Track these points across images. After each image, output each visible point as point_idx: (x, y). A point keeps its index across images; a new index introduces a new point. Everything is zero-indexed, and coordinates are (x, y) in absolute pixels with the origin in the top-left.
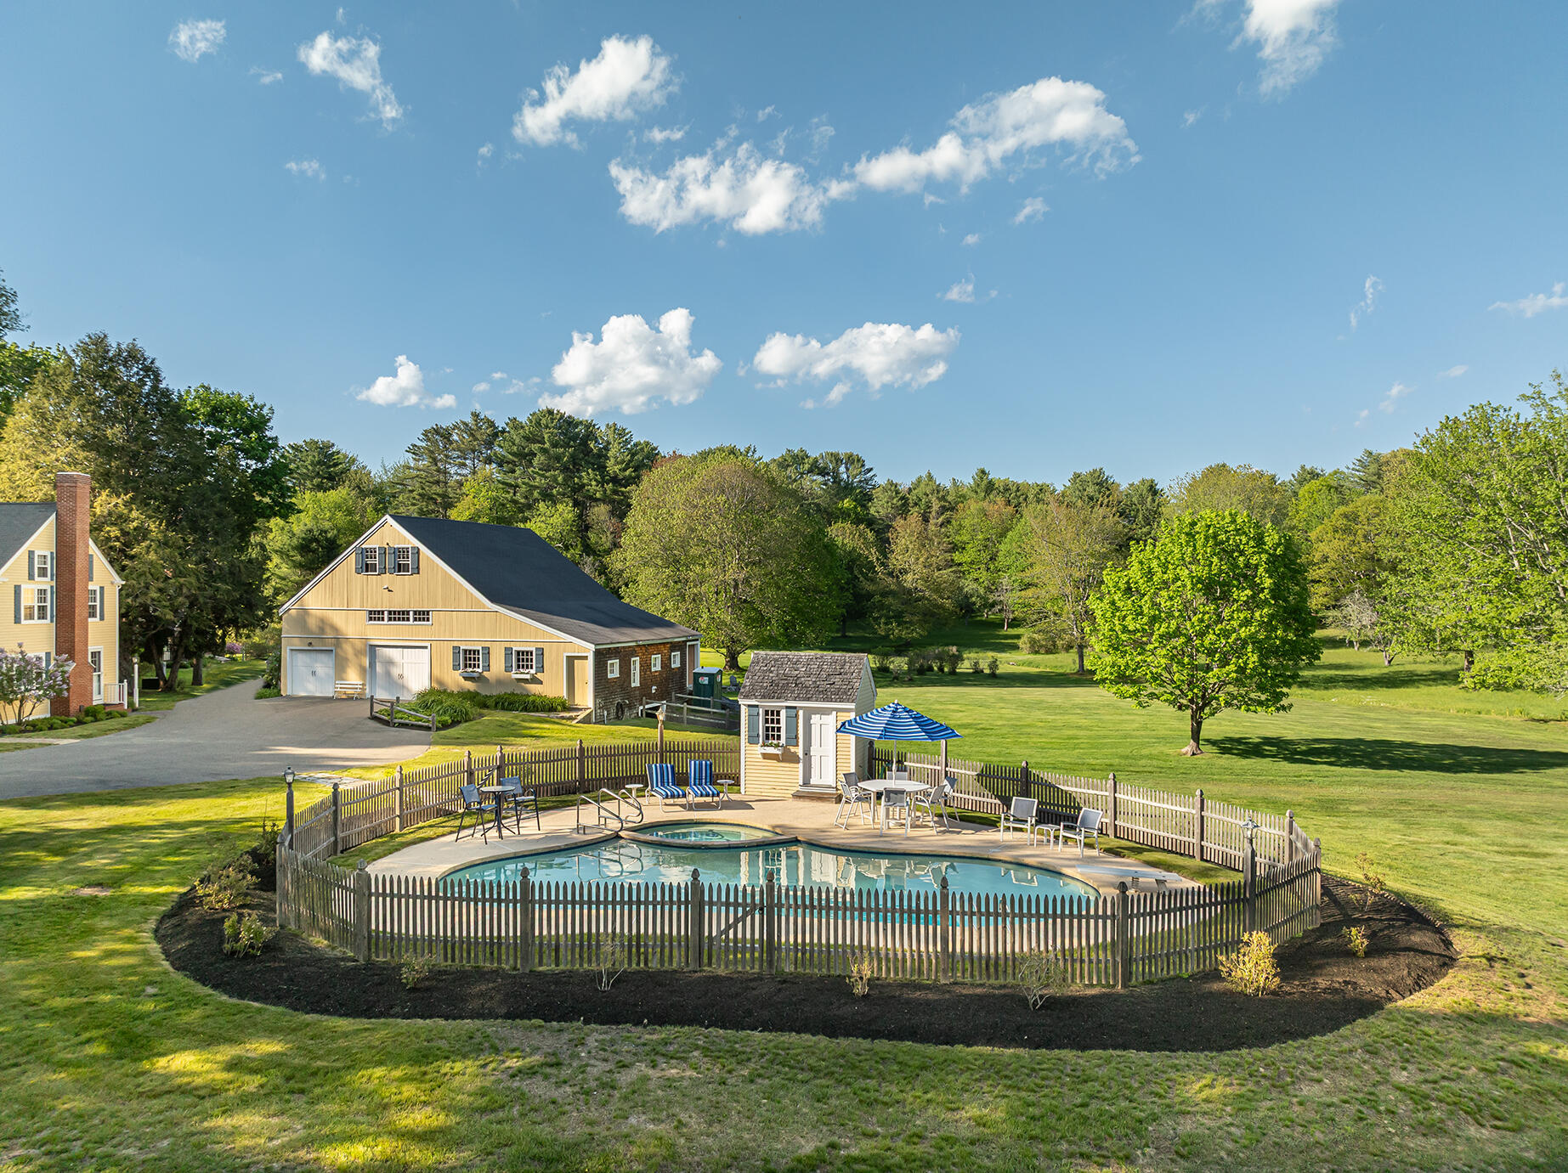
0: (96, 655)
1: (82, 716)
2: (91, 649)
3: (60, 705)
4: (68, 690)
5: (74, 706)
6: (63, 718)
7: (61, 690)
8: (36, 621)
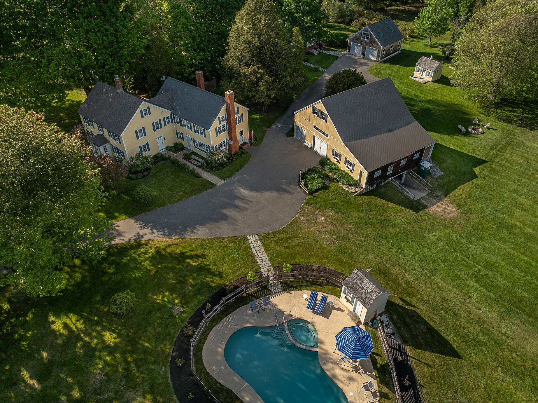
5: (233, 151)
8: (222, 133)
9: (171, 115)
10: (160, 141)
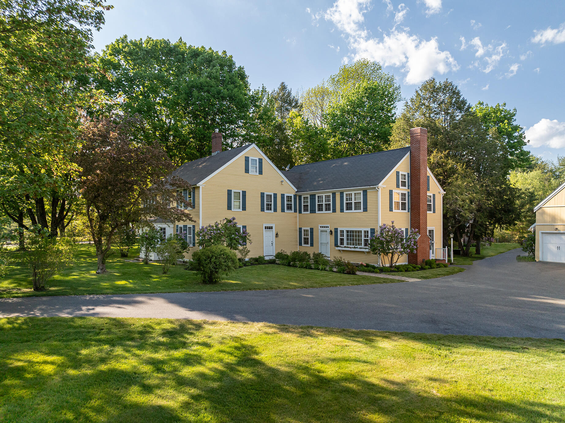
0: (431, 232)
1: (424, 264)
2: (429, 228)
3: (412, 258)
4: (416, 249)
5: (420, 259)
6: (414, 265)
7: (413, 249)
8: (400, 211)
9: (295, 196)
10: (269, 236)
